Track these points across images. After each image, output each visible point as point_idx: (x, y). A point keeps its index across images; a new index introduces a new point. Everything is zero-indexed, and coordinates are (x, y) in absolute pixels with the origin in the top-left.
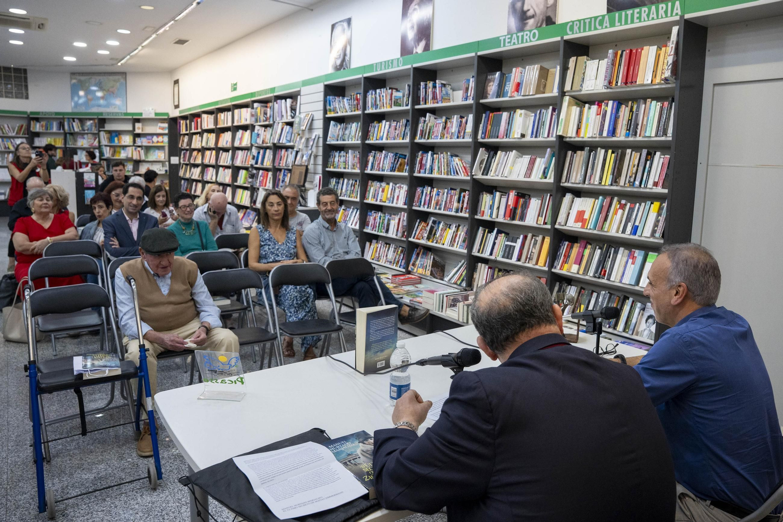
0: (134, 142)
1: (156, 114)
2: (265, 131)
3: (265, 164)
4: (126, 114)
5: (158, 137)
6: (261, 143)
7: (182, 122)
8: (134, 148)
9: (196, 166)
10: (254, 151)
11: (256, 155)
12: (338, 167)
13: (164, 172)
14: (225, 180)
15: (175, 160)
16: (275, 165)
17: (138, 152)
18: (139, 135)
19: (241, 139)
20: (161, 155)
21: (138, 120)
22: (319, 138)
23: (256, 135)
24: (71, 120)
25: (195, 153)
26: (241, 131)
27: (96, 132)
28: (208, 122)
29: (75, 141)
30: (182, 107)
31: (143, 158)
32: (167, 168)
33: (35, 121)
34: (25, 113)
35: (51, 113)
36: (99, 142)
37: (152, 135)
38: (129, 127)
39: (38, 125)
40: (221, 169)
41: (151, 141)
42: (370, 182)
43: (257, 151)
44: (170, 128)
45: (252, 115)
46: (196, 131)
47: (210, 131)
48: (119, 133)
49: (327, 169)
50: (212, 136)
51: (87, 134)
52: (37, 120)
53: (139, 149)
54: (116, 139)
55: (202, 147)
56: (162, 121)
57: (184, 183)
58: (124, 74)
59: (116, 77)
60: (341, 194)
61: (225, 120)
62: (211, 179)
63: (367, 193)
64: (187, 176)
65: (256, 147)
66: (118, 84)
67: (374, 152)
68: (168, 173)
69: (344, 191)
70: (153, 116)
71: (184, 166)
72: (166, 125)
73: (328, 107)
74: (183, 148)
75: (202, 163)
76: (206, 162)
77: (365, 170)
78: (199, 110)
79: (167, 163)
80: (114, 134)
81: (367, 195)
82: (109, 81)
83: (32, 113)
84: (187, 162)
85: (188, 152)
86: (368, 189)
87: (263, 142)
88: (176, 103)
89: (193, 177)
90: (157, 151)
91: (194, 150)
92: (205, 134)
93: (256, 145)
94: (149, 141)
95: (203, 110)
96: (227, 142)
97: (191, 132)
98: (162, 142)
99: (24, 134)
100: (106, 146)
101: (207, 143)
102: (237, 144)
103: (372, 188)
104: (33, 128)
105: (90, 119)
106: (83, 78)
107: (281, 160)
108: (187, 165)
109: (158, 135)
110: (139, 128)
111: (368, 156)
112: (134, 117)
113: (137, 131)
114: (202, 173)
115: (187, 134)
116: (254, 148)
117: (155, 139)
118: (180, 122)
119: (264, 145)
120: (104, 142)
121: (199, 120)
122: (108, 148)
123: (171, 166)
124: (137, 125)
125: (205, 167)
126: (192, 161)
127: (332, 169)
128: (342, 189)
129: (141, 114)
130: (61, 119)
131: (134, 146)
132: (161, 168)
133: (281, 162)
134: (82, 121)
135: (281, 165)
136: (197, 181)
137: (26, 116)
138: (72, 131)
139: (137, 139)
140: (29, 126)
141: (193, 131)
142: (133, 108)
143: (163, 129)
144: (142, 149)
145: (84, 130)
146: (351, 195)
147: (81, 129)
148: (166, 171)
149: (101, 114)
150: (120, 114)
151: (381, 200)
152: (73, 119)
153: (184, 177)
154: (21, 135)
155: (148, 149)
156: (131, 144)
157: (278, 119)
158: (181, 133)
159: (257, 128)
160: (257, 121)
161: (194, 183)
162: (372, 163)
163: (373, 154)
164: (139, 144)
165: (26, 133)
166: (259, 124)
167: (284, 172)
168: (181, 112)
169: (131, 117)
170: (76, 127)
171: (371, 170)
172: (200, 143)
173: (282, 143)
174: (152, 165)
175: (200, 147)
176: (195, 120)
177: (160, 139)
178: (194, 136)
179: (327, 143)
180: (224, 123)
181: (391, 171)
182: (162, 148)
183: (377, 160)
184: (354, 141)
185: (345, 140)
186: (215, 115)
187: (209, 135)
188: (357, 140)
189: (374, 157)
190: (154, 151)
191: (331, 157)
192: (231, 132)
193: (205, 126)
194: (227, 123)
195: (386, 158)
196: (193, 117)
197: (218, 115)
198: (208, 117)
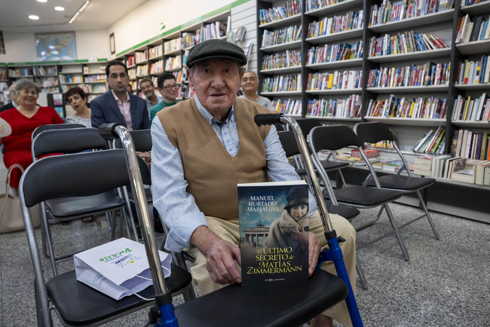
0: (84, 80)
1: (99, 60)
4: (77, 61)
8: (84, 85)
12: (273, 67)
17: (87, 88)
18: (86, 76)
19: (171, 64)
20: (103, 89)
21: (85, 65)
22: (253, 46)
24: (38, 68)
26: (170, 59)
27: (56, 74)
28: (141, 58)
29: (42, 83)
30: (117, 52)
31: (91, 91)
33: (12, 70)
34: (4, 64)
35: (23, 63)
36: (59, 82)
37: (96, 75)
38: (79, 70)
39: (14, 72)
42: (310, 74)
45: (182, 43)
46: (131, 66)
47: (142, 64)
48: (72, 75)
49: (263, 71)
50: (145, 68)
51: (50, 77)
52: (13, 69)
53: (87, 85)
54: (70, 80)
55: (137, 77)
56: (103, 64)
58: (73, 32)
59: (68, 35)
60: (277, 89)
61: (157, 52)
63: (310, 84)
66: (69, 40)
67: (314, 48)
70: (96, 61)
73: (261, 19)
77: (306, 64)
78: (133, 50)
80: (69, 76)
81: (309, 86)
82: (63, 38)
83: (9, 64)
86: (309, 81)
88: (113, 50)
90: (100, 87)
92: (139, 67)
94: (94, 79)
95: (136, 49)
96: (158, 69)
99: (4, 79)
100: (64, 85)
101: (141, 73)
102: (168, 69)
103: (314, 79)
104: (11, 75)
105: (51, 66)
106: (44, 37)
109: (100, 75)
110: (86, 71)
111: (307, 52)
112: (83, 63)
113: (86, 73)
116: (184, 68)
117: (98, 77)
120: (62, 81)
121: (133, 58)
122: (65, 86)
124: (85, 68)
127: (266, 70)
128: (278, 85)
129: (87, 60)
130: (30, 68)
131: (83, 83)
134: (45, 68)
137: (4, 66)
138: (39, 75)
139: (86, 78)
140: (7, 73)
142: (81, 56)
144: (90, 85)
145: (47, 74)
146: (290, 89)
147: (45, 73)
149: (59, 62)
150: (73, 62)
151: (325, 88)
152: (39, 67)
154: (2, 80)
155: (94, 85)
156: (82, 82)
160: (186, 47)
162: (314, 58)
163: (313, 50)
164: (87, 82)
165: (6, 78)
166: (187, 49)
168: (117, 55)
169: (80, 63)
170: (42, 72)
171: (313, 63)
172: (135, 75)
175: (135, 77)
176: (129, 59)
177: (102, 77)
179: (261, 49)
180: (155, 55)
181: (337, 60)
182: (103, 84)
183: (318, 54)
184: (291, 42)
185: (281, 43)
186: (147, 51)
187: (142, 67)
188: (295, 40)
189: (315, 52)
190: (98, 87)
191: (265, 60)
192: (162, 61)
193: (138, 61)
194: (158, 54)
195: (329, 50)
196: (128, 57)
197: (150, 51)
198: (140, 54)
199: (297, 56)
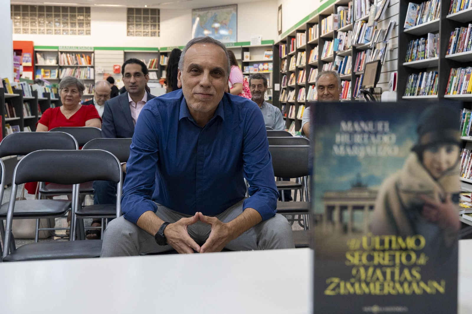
1: (263, 42)
2: (347, 36)
3: (345, 73)
4: (236, 44)
5: (263, 65)
6: (342, 49)
7: (283, 46)
9: (292, 89)
10: (337, 60)
11: (339, 65)
12: (417, 58)
13: (268, 99)
14: (313, 98)
15: (277, 87)
16: (354, 71)
18: (247, 64)
19: (327, 51)
21: (247, 49)
22: (395, 26)
23: (338, 42)
25: (292, 75)
26: (327, 43)
28: (301, 41)
30: (283, 32)
32: (271, 95)
33: (163, 56)
34: (156, 49)
37: (258, 63)
39: (165, 59)
40: (311, 87)
41: (257, 69)
42: (453, 70)
43: (340, 61)
44: (274, 55)
45: (335, 21)
46: (293, 52)
47: (302, 50)
49: (405, 64)
50: (304, 54)
52: (165, 54)
55: (297, 67)
56: (268, 48)
57: (284, 108)
58: (235, 6)
59: (229, 10)
60: (419, 92)
61: (314, 34)
62: (303, 100)
63: (449, 84)
64: (286, 100)
65: (339, 55)
66: (230, 16)
67: (458, 29)
68: (272, 100)
69: (422, 88)
70: (259, 44)
71: (284, 91)
72: (271, 53)
74: (283, 73)
75: (296, 85)
76: (300, 83)
77: (446, 54)
78: (295, 30)
79: (271, 90)
81: (448, 87)
82: (222, 14)
83: (162, 49)
84: (285, 87)
85: (287, 76)
86: (450, 80)
87: (345, 48)
88: (280, 29)
89: (290, 101)
91: (291, 72)
92: (299, 53)
93: (339, 53)
94: (256, 69)
95: (297, 28)
96: (315, 57)
97: (289, 54)
98: (267, 69)
101: (300, 62)
102: (323, 58)
103: (455, 78)
104: (162, 62)
107: (360, 65)
108: (285, 89)
109: (264, 62)
110: (247, 57)
112: (243, 46)
113: (246, 60)
114: (296, 95)
115: (286, 58)
116: (337, 57)
117: (261, 66)
118: (281, 47)
119: (346, 51)
121: (295, 40)
123: (274, 93)
124: (246, 54)
125: (298, 88)
126: (289, 85)
127: (410, 63)
128: (420, 86)
129: (249, 43)
133: (360, 67)
135: (359, 70)
136: (292, 104)
137: (157, 51)
139: (245, 67)
140: (159, 60)
141: (291, 53)
142: (242, 37)
143: (268, 56)
146: (431, 92)
150: (231, 45)
151: (464, 91)
153: (284, 102)
154: (152, 69)
157: (358, 17)
158: (283, 57)
159: (340, 33)
160: (340, 26)
161: (291, 107)
162: (455, 44)
163: (457, 31)
164: (247, 72)
165: (157, 66)
166: (342, 28)
168: (283, 36)
169: (240, 46)
171: (454, 53)
172: (295, 63)
173: (361, 44)
175: (295, 68)
176: (292, 41)
177: (266, 66)
178: (291, 58)
179: (403, 31)
180: (314, 38)
184: (434, 20)
186: (307, 31)
187: (302, 54)
189: (458, 35)
192: (318, 46)
193: (299, 45)
194: (316, 36)
196: (291, 38)
197: (309, 31)
198: (301, 35)
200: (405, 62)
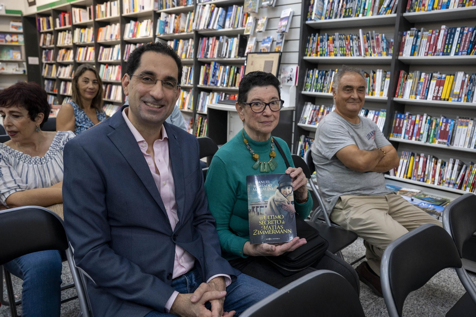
1: (8, 11)
2: (176, 18)
5: (11, 36)
6: (171, 32)
7: (41, 19)
9: (66, 65)
13: (22, 73)
15: (34, 61)
19: (134, 31)
20: (17, 56)
23: (162, 24)
25: (62, 52)
26: (133, 23)
28: (81, 16)
30: (39, 4)
32: (26, 69)
37: (4, 33)
40: (104, 66)
41: (4, 40)
42: (403, 72)
44: (25, 27)
46: (63, 27)
47: (83, 26)
49: (308, 58)
50: (88, 32)
55: (74, 44)
56: (15, 19)
57: (49, 83)
61: (108, 11)
63: (399, 87)
64: (54, 75)
68: (26, 73)
70: (3, 13)
71: (47, 66)
72: (20, 24)
74: (44, 47)
75: (75, 61)
76: (81, 60)
77: (398, 55)
78: (68, 4)
79: (25, 64)
81: (399, 90)
84: (51, 61)
85: (52, 51)
86: (401, 82)
87: (175, 31)
88: (31, 0)
89: (61, 77)
90: (11, 51)
91: (61, 48)
92: (78, 30)
93: (163, 36)
94: (2, 40)
95: (73, 3)
96: (112, 36)
97: (56, 29)
98: (17, 41)
101: (81, 39)
102: (128, 37)
107: (207, 51)
108: (51, 64)
109: (12, 34)
111: (402, 36)
115: (51, 33)
116: (158, 39)
117: (8, 38)
118: (39, 20)
119: (176, 34)
121: (67, 16)
123: (29, 66)
126: (59, 60)
132: (18, 69)
135: (208, 56)
141: (58, 27)
148: (24, 71)
151: (436, 97)
153: (49, 77)
157: (202, 1)
158: (42, 31)
159: (164, 15)
160: (161, 7)
161: (63, 83)
163: (415, 32)
166: (165, 10)
167: (215, 65)
168: (38, 8)
171: (412, 54)
172: (71, 39)
173: (212, 30)
174: (7, 65)
175: (71, 44)
176: (61, 16)
177: (15, 38)
178: (60, 34)
179: (308, 22)
180: (106, 16)
181: (468, 54)
182: (17, 48)
183: (425, 40)
184: (369, 16)
185: (349, 16)
186: (92, 7)
187: (82, 30)
188: (378, 13)
189: (417, 37)
190: (9, 51)
191: (311, 41)
192: (118, 26)
193: (77, 21)
194: (111, 15)
195: (450, 35)
196: (58, 12)
197: (97, 7)
198: (80, 11)
199: (378, 40)
200: (306, 55)
